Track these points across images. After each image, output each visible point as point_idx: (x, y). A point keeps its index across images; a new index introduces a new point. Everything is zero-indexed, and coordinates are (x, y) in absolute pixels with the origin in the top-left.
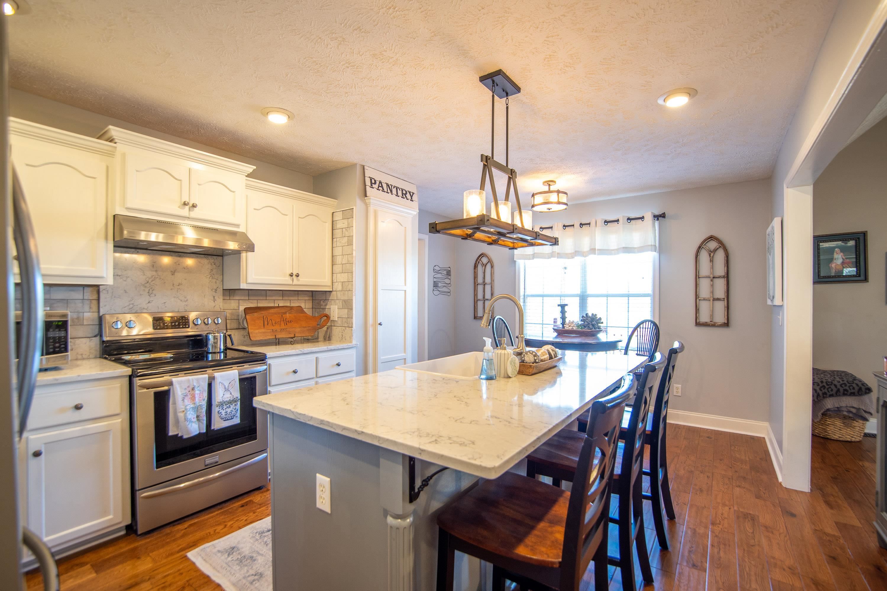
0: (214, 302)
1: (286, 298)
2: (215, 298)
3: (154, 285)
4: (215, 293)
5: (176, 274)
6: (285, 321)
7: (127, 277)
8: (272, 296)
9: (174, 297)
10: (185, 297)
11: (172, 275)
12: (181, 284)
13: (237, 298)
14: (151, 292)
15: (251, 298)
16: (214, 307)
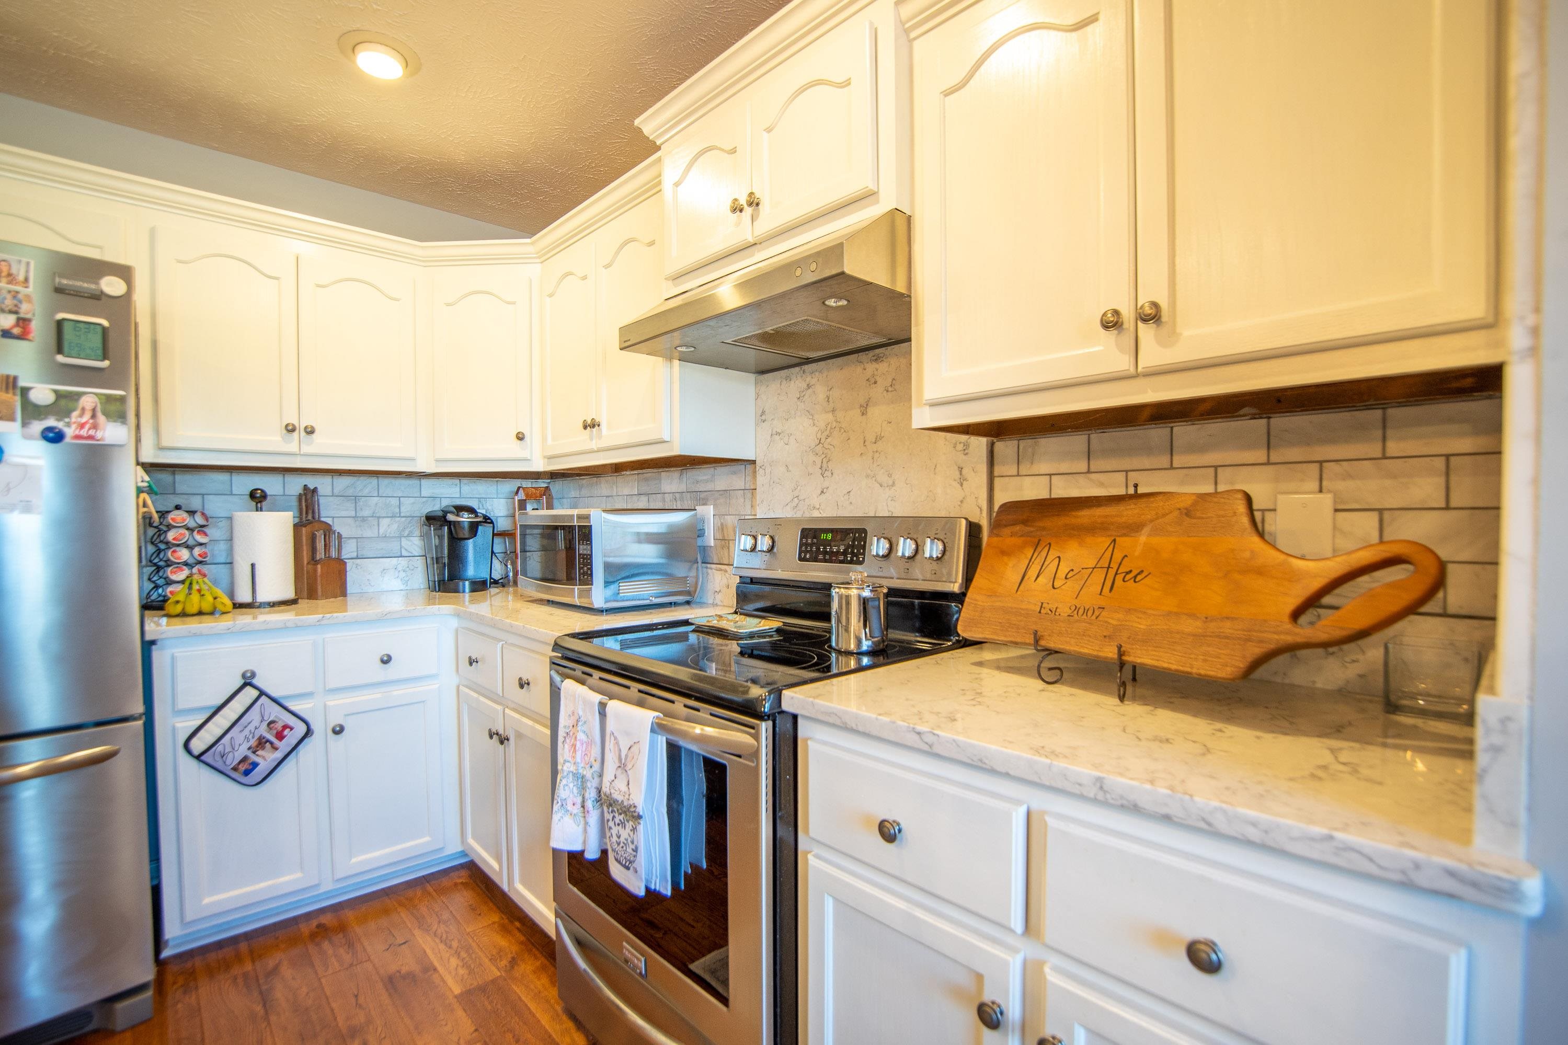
0: (962, 485)
1: (1294, 453)
2: (964, 472)
3: (830, 447)
4: (964, 457)
5: (870, 410)
6: (1112, 572)
7: (790, 435)
8: (1202, 449)
9: (867, 476)
10: (890, 476)
11: (863, 414)
12: (881, 438)
13: (1044, 468)
14: (825, 465)
15: (1096, 465)
16: (962, 502)
